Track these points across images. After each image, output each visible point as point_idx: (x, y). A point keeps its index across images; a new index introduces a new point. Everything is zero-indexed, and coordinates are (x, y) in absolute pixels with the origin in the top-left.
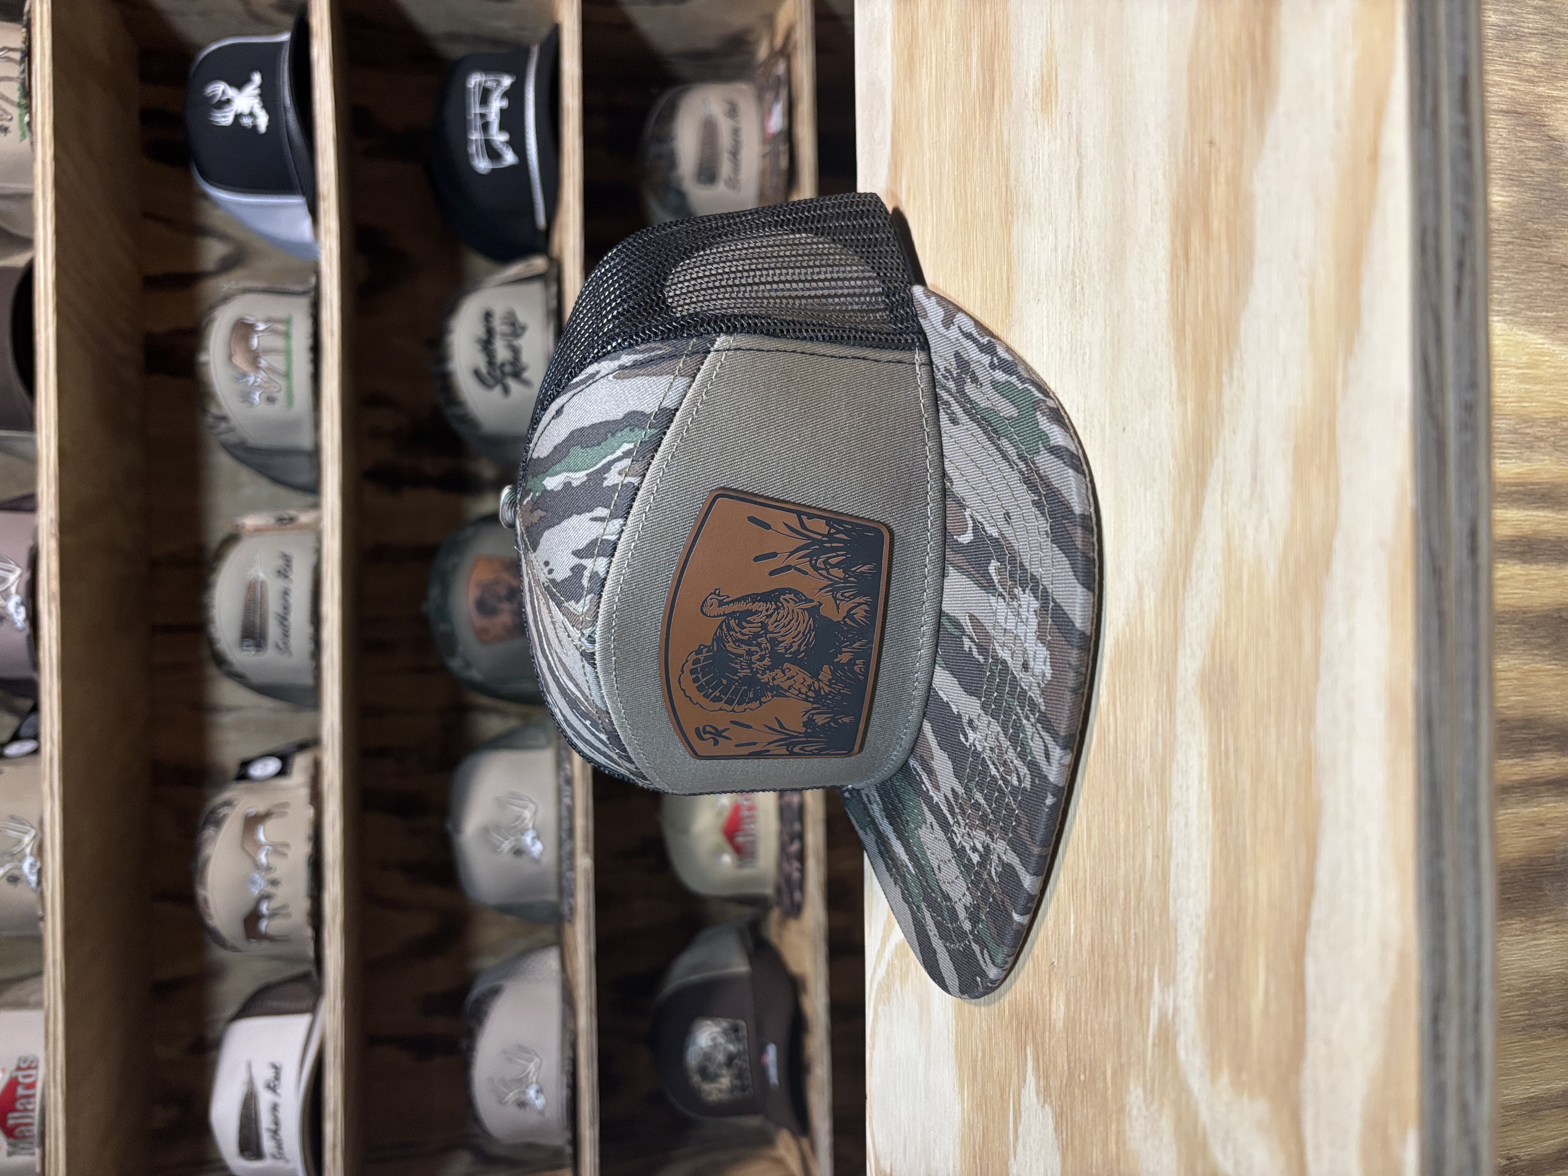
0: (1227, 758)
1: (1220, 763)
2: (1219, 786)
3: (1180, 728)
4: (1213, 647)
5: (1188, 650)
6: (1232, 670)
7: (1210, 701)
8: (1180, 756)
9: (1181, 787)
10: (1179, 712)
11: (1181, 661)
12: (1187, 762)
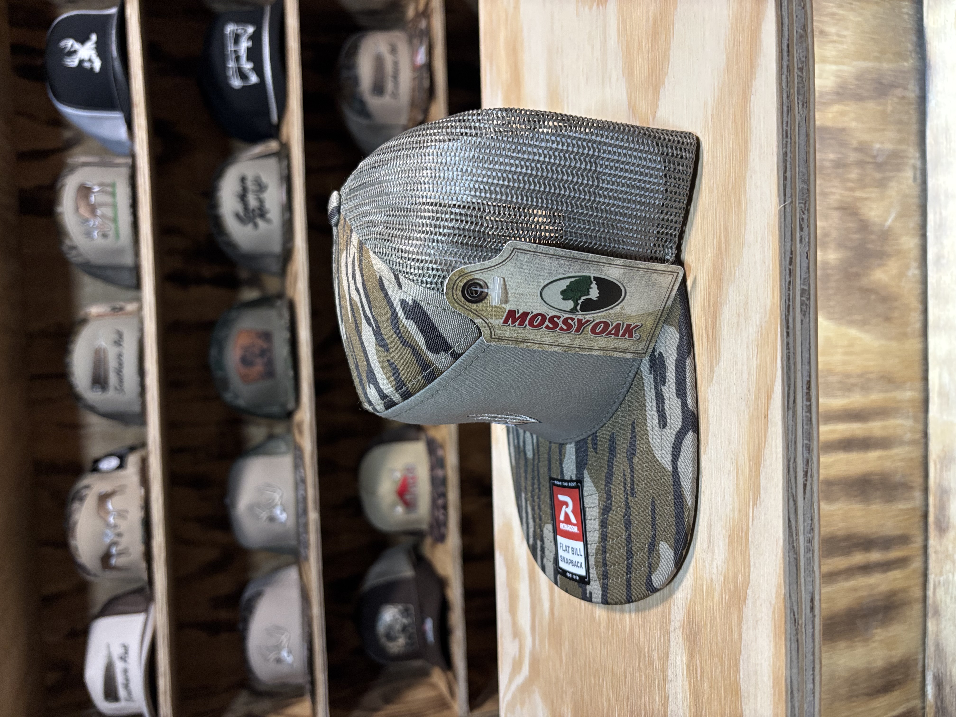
0: (696, 670)
1: (693, 670)
2: (692, 681)
3: (672, 644)
4: (688, 611)
5: (676, 608)
6: (698, 628)
7: (687, 638)
8: (672, 657)
9: (673, 673)
10: (672, 635)
11: (673, 611)
12: (676, 663)
